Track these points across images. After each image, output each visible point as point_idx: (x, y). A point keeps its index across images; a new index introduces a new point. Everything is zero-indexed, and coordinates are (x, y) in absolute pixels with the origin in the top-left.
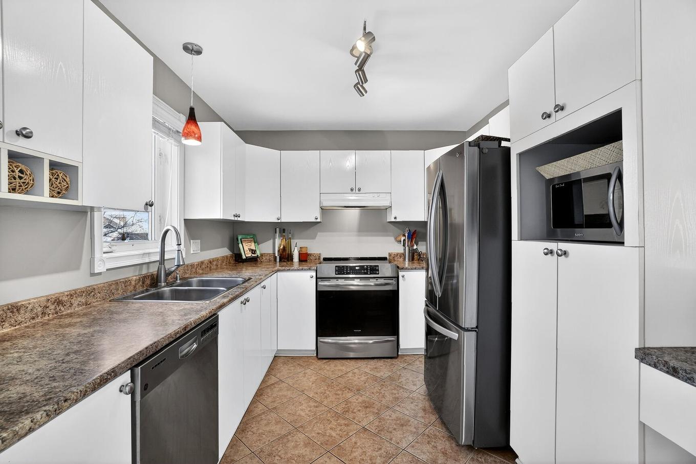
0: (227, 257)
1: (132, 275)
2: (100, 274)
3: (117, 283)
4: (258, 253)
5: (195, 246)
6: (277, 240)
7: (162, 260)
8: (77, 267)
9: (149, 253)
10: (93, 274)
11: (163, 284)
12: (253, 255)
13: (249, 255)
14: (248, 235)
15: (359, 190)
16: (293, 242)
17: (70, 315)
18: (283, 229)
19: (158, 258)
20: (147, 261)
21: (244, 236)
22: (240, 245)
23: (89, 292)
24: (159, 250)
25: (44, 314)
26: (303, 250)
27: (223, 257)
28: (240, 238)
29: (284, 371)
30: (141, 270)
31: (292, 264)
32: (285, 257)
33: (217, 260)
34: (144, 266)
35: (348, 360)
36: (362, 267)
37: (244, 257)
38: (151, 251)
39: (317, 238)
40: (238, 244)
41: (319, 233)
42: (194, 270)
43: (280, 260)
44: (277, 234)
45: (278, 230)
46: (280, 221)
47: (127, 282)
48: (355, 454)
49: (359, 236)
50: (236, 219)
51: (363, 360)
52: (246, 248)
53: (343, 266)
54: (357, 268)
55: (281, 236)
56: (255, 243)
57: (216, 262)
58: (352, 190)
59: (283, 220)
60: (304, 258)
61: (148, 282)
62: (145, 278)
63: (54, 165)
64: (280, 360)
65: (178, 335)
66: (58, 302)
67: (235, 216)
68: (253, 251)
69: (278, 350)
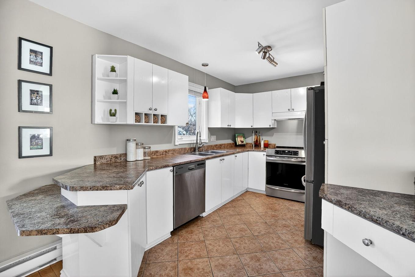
0: (230, 144)
1: (187, 147)
2: (177, 145)
3: (182, 149)
4: (245, 143)
5: (213, 138)
6: (253, 136)
7: (197, 143)
8: (171, 143)
9: (193, 140)
10: (175, 145)
11: (197, 151)
12: (242, 143)
13: (240, 143)
14: (240, 134)
15: (293, 110)
16: (261, 138)
17: (169, 156)
18: (256, 131)
19: (195, 142)
20: (193, 142)
21: (238, 135)
22: (236, 139)
23: (174, 150)
24: (196, 139)
25: (163, 154)
26: (266, 142)
27: (229, 144)
28: (236, 135)
29: (247, 197)
30: (190, 145)
31: (260, 149)
32: (257, 145)
33: (225, 144)
34: (192, 144)
35: (281, 199)
36: (289, 151)
37: (238, 144)
38: (194, 139)
39: (274, 136)
40: (236, 138)
41: (275, 134)
42: (212, 148)
43: (255, 147)
44: (253, 134)
45: (254, 132)
46: (252, 127)
47: (185, 149)
48: (255, 228)
49: (297, 135)
50: (229, 127)
51: (288, 201)
52: (239, 140)
53: (279, 150)
54: (286, 152)
55: (255, 134)
56: (243, 137)
57: (224, 146)
58: (289, 110)
59: (254, 127)
60: (267, 146)
61: (193, 150)
62: (191, 148)
63: (162, 116)
64: (248, 193)
65: (188, 163)
66: (166, 152)
67: (228, 126)
68: (242, 142)
69: (248, 188)
